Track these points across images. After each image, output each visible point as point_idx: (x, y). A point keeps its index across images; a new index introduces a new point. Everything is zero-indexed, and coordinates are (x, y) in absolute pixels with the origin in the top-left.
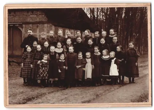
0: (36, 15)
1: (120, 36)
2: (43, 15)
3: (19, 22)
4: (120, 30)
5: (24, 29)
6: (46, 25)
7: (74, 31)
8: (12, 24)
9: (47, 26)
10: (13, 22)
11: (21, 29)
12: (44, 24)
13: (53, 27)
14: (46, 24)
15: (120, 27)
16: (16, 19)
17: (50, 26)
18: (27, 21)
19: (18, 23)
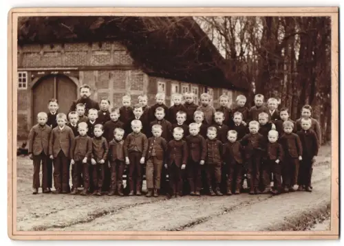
0: (108, 50)
1: (287, 98)
2: (122, 50)
3: (71, 67)
4: (288, 86)
5: (81, 81)
6: (129, 73)
7: (190, 86)
8: (56, 71)
9: (133, 75)
10: (59, 66)
11: (75, 80)
12: (125, 70)
13: (146, 78)
14: (130, 71)
15: (288, 79)
16: (65, 58)
17: (140, 75)
18: (88, 63)
19: (69, 68)
